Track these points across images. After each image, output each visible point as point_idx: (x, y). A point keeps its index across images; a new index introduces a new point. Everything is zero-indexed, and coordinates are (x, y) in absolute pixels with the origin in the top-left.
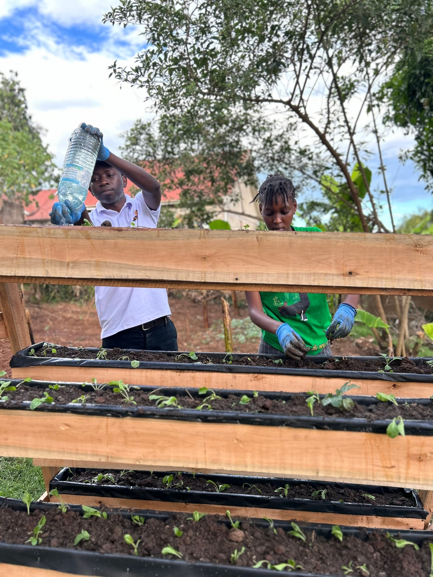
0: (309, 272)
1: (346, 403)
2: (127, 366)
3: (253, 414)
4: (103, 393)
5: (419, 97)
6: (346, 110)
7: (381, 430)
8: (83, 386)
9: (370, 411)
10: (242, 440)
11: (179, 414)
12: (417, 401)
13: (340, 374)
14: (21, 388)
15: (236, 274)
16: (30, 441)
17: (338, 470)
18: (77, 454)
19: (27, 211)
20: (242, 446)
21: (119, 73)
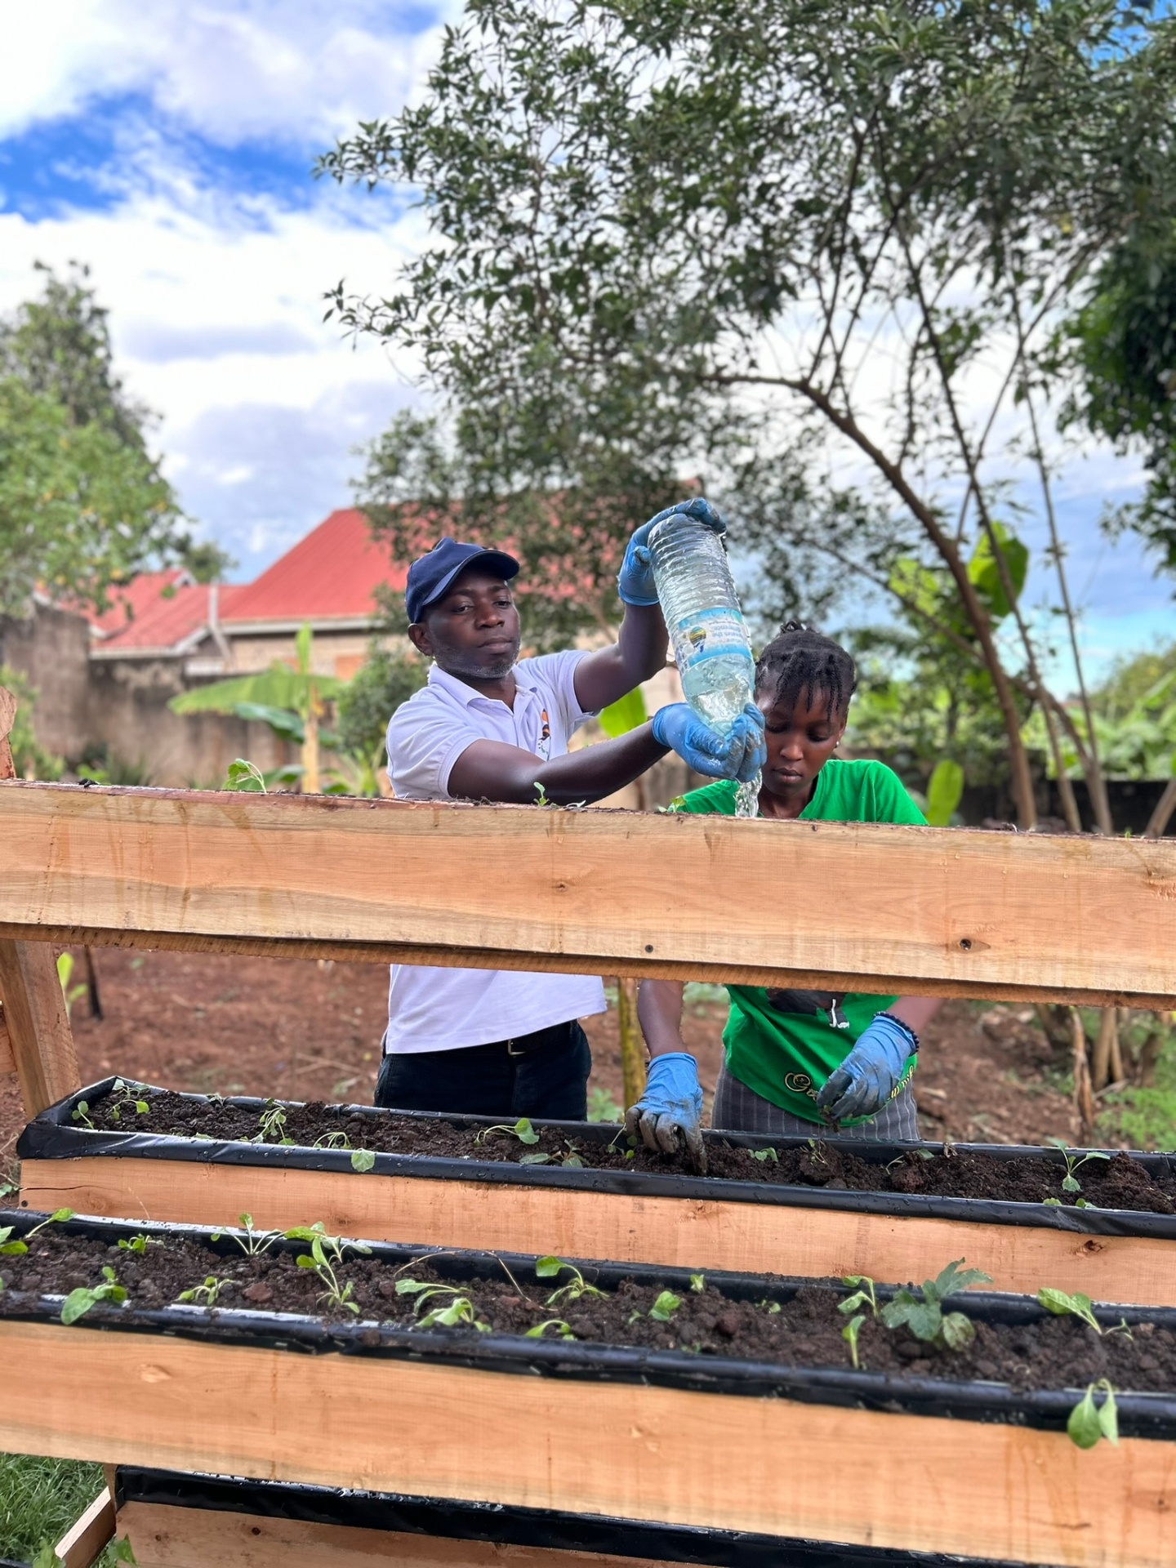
0: (851, 936)
1: (952, 1327)
2: (341, 1166)
3: (686, 1357)
4: (269, 1268)
5: (1155, 367)
6: (955, 397)
7: (1053, 1419)
8: (214, 1239)
9: (1021, 1351)
10: (656, 1431)
11: (478, 1353)
12: (1153, 1315)
13: (935, 1208)
14: (41, 1245)
15: (646, 933)
16: (58, 1410)
17: (927, 1528)
18: (188, 1452)
19: (101, 626)
20: (654, 1450)
21: (351, 310)
